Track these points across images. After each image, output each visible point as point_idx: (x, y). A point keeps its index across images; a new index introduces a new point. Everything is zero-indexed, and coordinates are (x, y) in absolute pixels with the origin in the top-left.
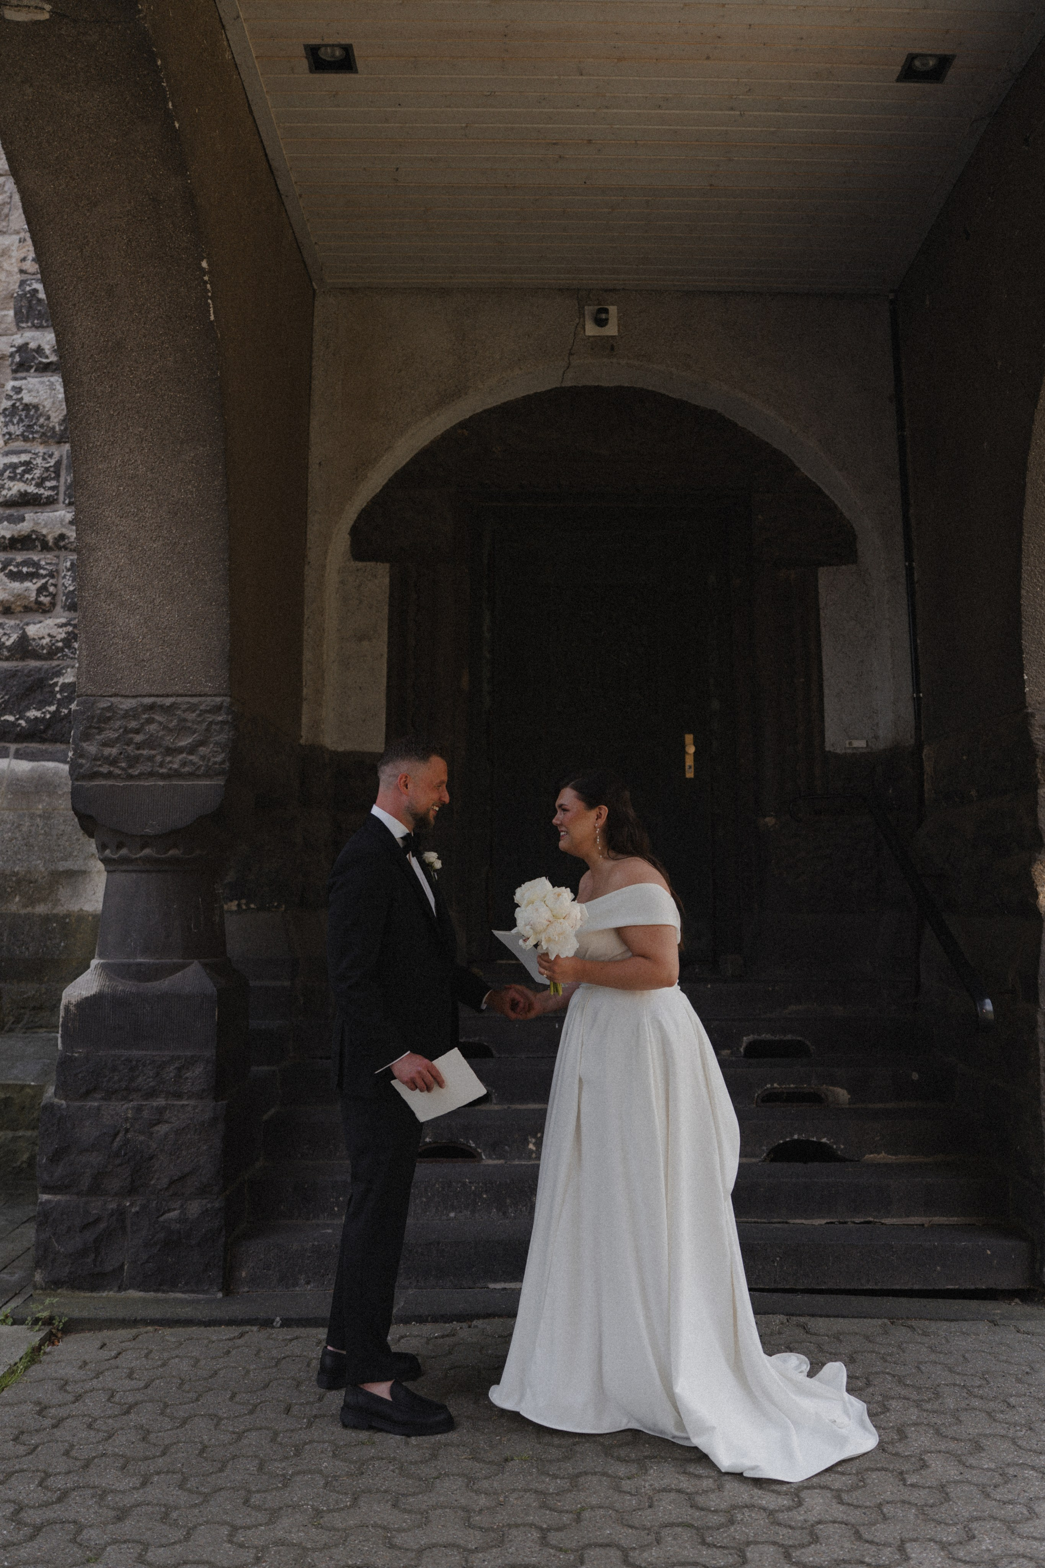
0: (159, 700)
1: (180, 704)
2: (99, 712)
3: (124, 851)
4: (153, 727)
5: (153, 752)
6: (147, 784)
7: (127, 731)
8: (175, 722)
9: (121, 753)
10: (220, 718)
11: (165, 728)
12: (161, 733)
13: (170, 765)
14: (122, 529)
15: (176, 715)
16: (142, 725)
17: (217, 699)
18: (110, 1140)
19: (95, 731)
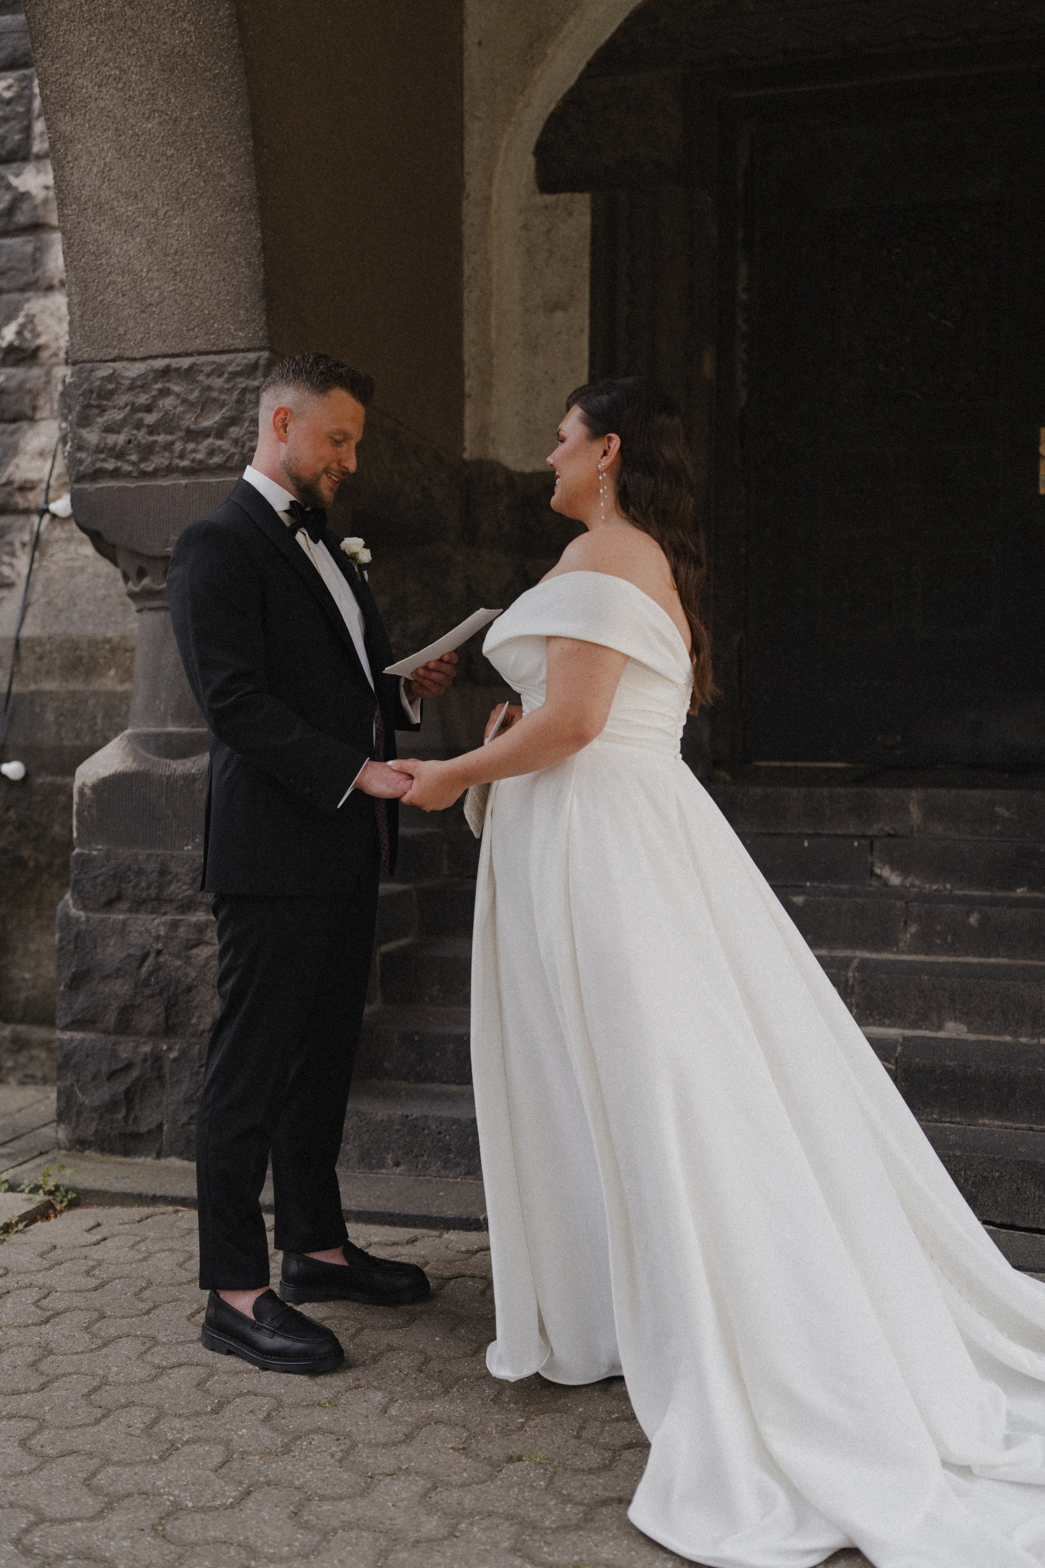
0: (175, 363)
1: (203, 364)
2: (98, 383)
3: (146, 581)
4: (168, 402)
5: (170, 438)
6: (165, 484)
7: (135, 409)
8: (196, 394)
9: (129, 442)
11: (184, 401)
12: (180, 409)
13: (194, 455)
14: (103, 104)
15: (198, 382)
16: (155, 399)
17: (252, 356)
18: (135, 964)
19: (95, 411)
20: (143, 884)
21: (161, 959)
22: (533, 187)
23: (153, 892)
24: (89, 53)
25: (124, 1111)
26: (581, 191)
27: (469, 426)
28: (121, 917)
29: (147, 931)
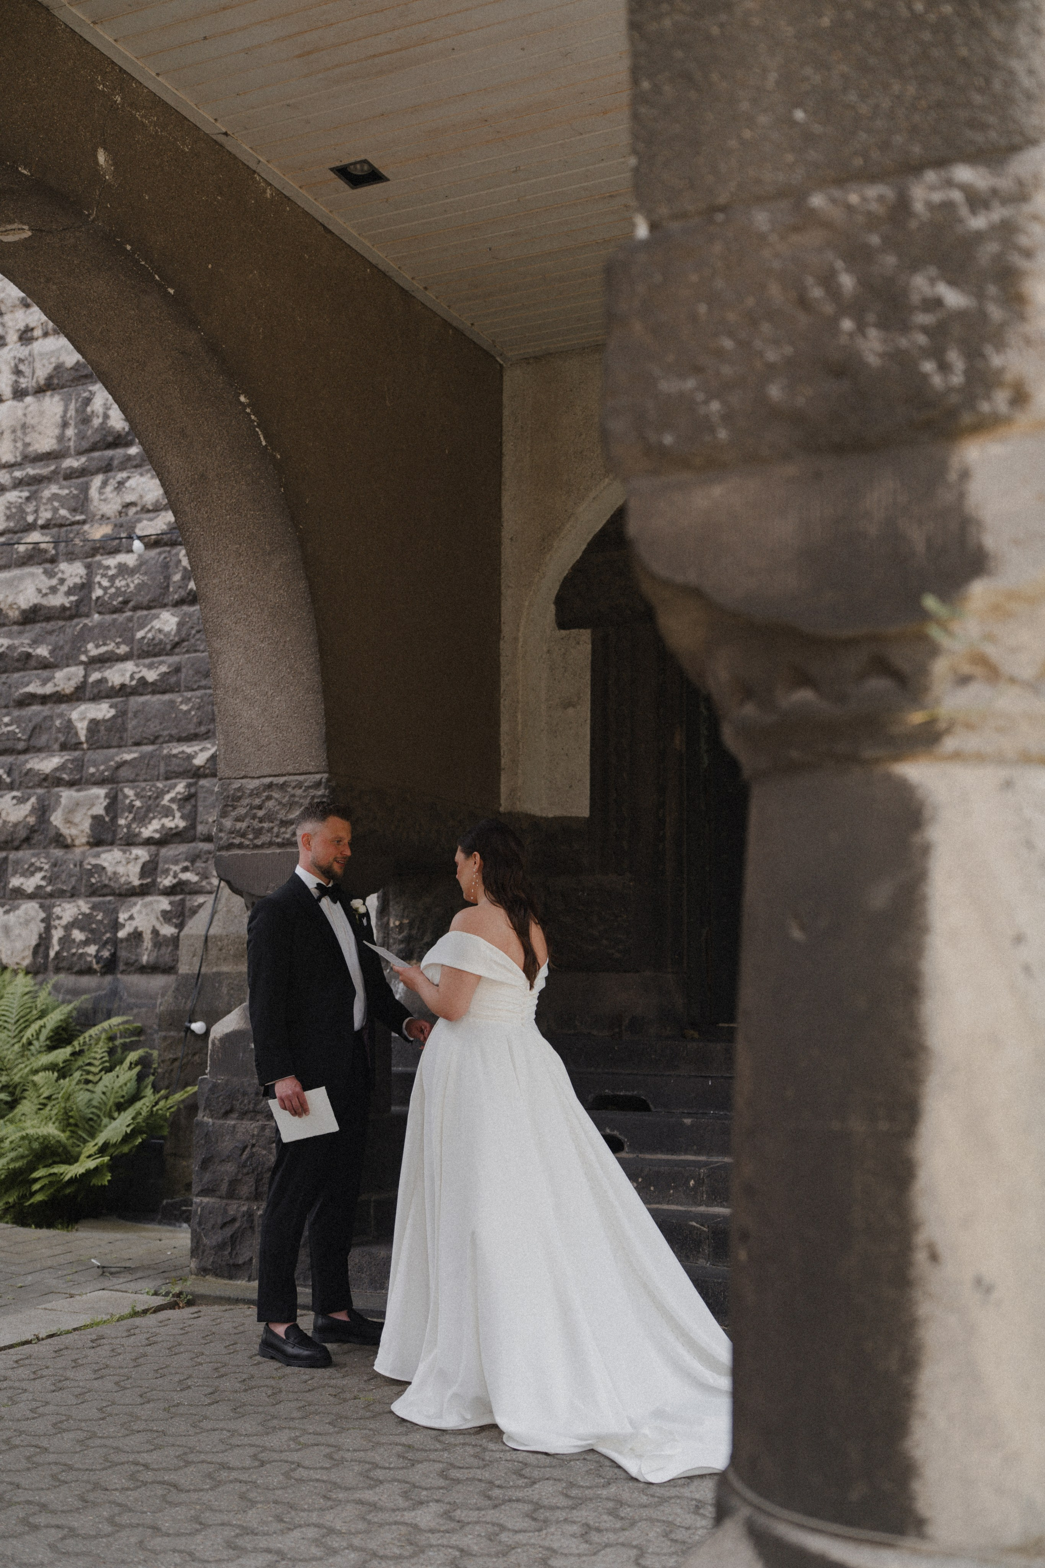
0: (276, 780)
1: (291, 781)
4: (270, 804)
5: (271, 825)
6: (267, 852)
7: (252, 808)
8: (287, 799)
9: (249, 827)
10: (320, 793)
11: (280, 803)
12: (278, 807)
13: (283, 835)
14: (237, 634)
15: (287, 792)
16: (264, 802)
17: (318, 776)
18: (240, 1153)
19: (230, 808)
20: (246, 1101)
21: (254, 1150)
22: (554, 625)
23: (251, 1106)
24: (230, 606)
25: (229, 1249)
26: (585, 628)
27: (504, 789)
28: (233, 1122)
29: (247, 1131)
